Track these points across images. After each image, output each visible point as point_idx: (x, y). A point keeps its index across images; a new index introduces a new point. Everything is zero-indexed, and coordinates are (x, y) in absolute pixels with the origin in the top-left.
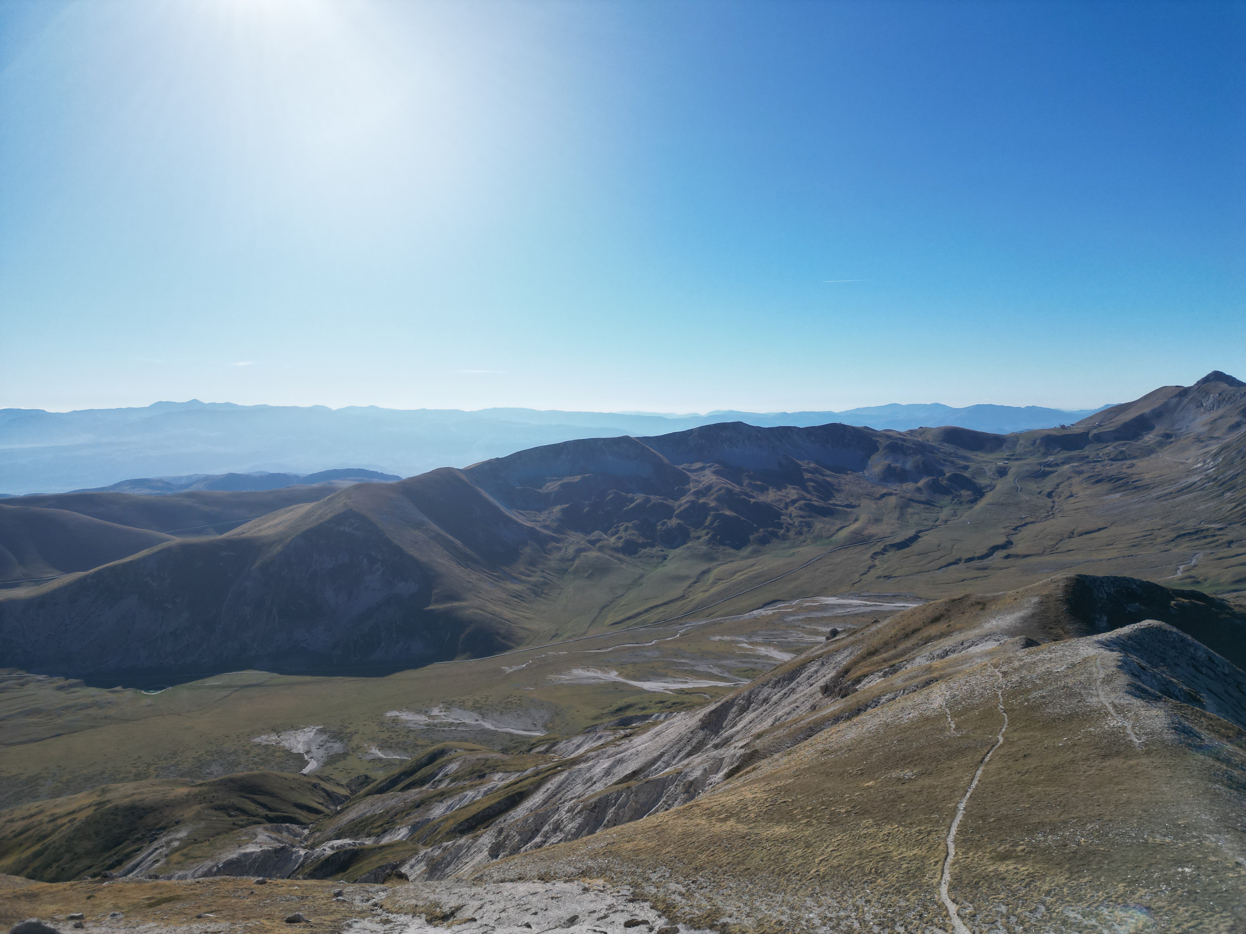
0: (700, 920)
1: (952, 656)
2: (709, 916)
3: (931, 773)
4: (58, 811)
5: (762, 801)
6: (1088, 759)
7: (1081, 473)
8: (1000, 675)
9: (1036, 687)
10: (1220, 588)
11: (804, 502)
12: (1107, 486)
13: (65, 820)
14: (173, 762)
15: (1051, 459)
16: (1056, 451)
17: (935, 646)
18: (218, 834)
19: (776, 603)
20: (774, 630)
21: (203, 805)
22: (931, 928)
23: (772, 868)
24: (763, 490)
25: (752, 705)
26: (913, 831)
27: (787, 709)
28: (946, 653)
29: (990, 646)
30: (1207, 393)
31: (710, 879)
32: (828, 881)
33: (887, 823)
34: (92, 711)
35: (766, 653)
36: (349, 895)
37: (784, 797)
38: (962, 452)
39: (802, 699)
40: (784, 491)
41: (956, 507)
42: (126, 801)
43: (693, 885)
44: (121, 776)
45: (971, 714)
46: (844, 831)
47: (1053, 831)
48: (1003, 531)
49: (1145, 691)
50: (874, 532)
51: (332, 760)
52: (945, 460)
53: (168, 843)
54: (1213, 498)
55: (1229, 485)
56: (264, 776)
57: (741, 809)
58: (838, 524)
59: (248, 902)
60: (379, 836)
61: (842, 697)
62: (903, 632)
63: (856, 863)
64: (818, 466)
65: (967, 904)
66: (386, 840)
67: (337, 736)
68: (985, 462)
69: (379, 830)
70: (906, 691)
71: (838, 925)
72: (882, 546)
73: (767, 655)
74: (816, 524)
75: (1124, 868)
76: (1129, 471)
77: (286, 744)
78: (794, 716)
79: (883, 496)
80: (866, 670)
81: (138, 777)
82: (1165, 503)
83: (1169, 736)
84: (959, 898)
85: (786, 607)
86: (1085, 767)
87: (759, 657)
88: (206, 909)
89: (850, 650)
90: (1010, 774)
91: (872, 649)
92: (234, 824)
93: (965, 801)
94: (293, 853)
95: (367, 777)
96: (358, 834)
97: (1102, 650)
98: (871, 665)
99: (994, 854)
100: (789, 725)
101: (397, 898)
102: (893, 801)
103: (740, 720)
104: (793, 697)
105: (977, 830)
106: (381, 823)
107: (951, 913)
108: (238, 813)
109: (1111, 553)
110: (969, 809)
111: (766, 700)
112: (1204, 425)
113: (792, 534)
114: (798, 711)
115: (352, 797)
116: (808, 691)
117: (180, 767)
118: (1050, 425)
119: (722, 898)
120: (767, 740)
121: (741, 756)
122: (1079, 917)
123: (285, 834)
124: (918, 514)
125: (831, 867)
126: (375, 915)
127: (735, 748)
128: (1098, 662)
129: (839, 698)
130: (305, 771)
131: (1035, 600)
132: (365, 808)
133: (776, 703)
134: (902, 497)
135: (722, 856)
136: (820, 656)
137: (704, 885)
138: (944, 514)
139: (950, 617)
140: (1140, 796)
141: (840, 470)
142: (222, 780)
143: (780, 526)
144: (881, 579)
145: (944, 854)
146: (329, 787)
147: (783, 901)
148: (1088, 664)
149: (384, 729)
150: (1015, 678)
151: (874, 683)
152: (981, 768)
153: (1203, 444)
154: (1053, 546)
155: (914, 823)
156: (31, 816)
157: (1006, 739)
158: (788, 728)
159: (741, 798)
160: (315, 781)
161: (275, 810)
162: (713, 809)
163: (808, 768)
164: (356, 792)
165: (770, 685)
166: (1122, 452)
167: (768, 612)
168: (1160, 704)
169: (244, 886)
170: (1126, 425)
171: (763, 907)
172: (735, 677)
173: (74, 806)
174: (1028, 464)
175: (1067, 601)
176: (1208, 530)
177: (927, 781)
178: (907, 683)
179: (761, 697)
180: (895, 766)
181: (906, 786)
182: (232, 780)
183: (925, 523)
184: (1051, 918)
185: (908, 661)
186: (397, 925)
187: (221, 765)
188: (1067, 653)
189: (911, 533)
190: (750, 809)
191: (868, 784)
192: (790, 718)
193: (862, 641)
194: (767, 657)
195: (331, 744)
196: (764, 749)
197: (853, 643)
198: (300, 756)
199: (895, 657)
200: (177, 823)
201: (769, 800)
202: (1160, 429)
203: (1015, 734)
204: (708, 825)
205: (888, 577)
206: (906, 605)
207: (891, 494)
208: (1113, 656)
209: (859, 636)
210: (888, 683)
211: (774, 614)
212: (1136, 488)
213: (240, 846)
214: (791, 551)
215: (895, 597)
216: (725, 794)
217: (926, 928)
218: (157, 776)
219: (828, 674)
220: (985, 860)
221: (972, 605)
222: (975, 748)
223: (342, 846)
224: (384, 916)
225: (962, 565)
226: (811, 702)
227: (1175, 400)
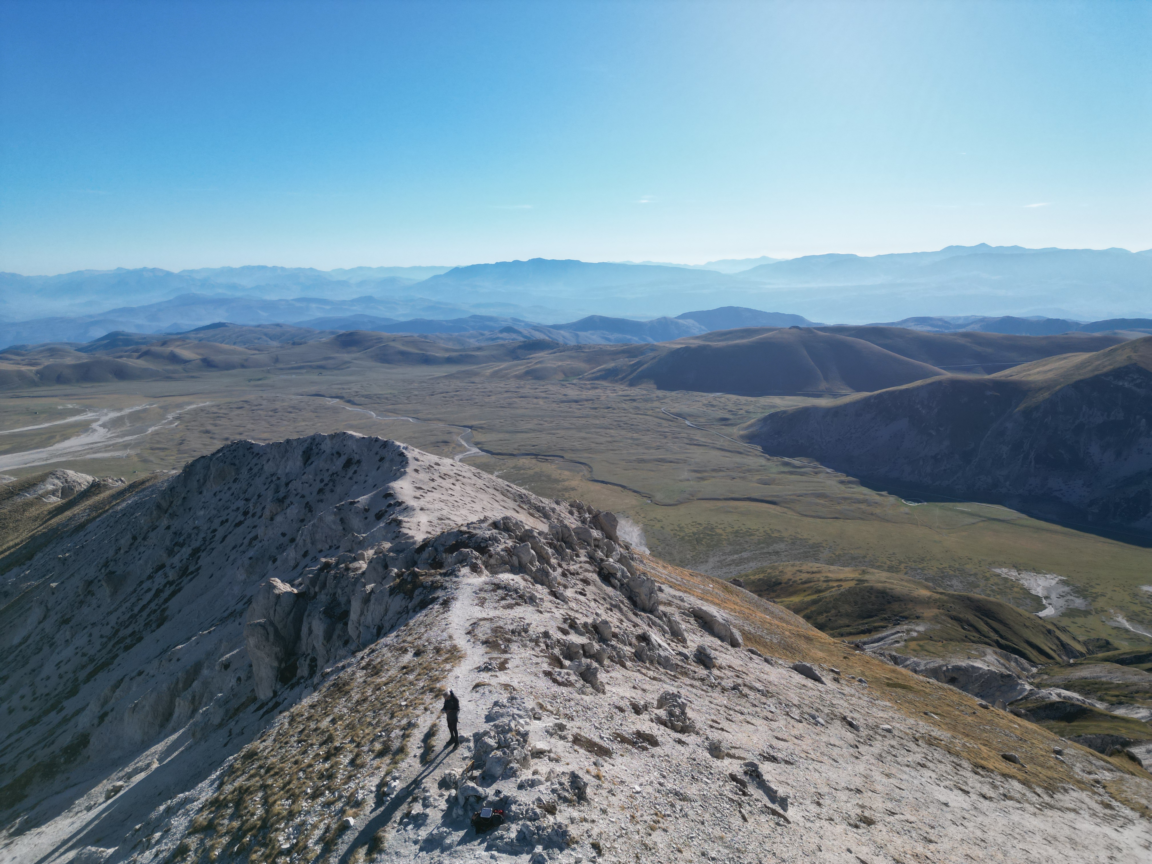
4: (831, 575)
13: (835, 584)
14: (920, 566)
18: (950, 640)
21: (941, 611)
34: (863, 506)
36: (1070, 759)
42: (880, 586)
44: (879, 564)
51: (1071, 613)
53: (908, 631)
56: (1000, 605)
59: (970, 719)
60: (1112, 704)
66: (1120, 712)
67: (1080, 592)
69: (1114, 699)
77: (1026, 584)
81: (891, 569)
88: (932, 709)
92: (966, 637)
94: (1018, 684)
95: (1108, 643)
96: (1089, 694)
101: (1124, 788)
106: (1117, 693)
108: (971, 629)
115: (1088, 656)
117: (926, 572)
123: (1013, 664)
126: (1095, 793)
130: (1042, 614)
132: (1101, 672)
142: (960, 596)
146: (1063, 637)
149: (1137, 601)
156: (813, 573)
160: (1050, 627)
161: (1006, 639)
164: (1093, 653)
169: (968, 703)
173: (842, 576)
182: (969, 599)
186: (1120, 816)
187: (961, 582)
195: (1072, 598)
198: (1037, 599)
200: (918, 618)
213: (969, 658)
218: (906, 573)
223: (1070, 698)
224: (1106, 798)
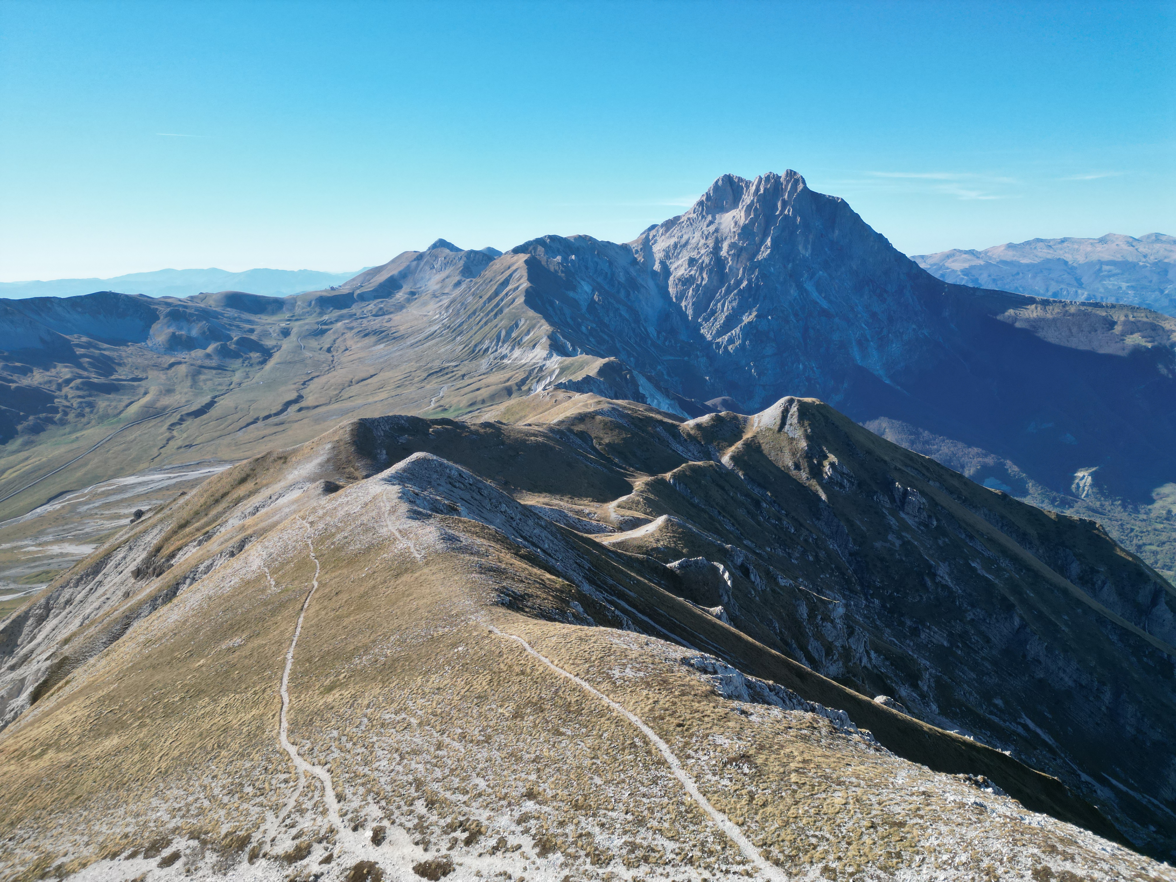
0: (28, 876)
1: (263, 511)
2: (37, 866)
3: (259, 633)
5: (84, 719)
6: (385, 582)
7: (351, 329)
8: (308, 525)
9: (339, 530)
10: (460, 412)
11: (80, 380)
12: (373, 339)
15: (326, 317)
16: (329, 311)
17: (245, 505)
19: (64, 495)
20: (66, 524)
22: (276, 776)
23: (108, 785)
24: (25, 372)
25: (52, 611)
26: (249, 694)
27: (96, 604)
28: (257, 509)
29: (296, 494)
30: (437, 257)
31: (32, 827)
32: (172, 774)
33: (224, 695)
35: (60, 551)
37: (109, 706)
38: (246, 316)
39: (112, 590)
40: (53, 372)
41: (247, 370)
43: (11, 843)
45: (287, 567)
46: (181, 719)
47: (366, 652)
48: (294, 387)
49: (419, 513)
50: (167, 403)
52: (230, 325)
54: (449, 342)
55: (458, 331)
57: (60, 735)
58: (126, 400)
61: (158, 576)
62: (212, 498)
63: (198, 745)
64: (91, 340)
65: (304, 741)
68: (269, 324)
70: (224, 554)
71: (188, 811)
72: (179, 417)
73: (61, 553)
74: (100, 403)
75: (420, 663)
76: (388, 325)
78: (106, 608)
79: (172, 365)
80: (178, 544)
82: (417, 349)
83: (440, 546)
84: (297, 740)
85: (77, 497)
86: (384, 589)
87: (52, 557)
89: (159, 527)
90: (327, 613)
91: (183, 522)
93: (292, 650)
97: (386, 486)
98: (184, 537)
99: (322, 689)
100: (100, 620)
102: (226, 672)
103: (40, 631)
104: (100, 591)
105: (306, 672)
107: (292, 756)
109: (382, 395)
110: (296, 657)
111: (69, 602)
112: (437, 283)
113: (71, 417)
114: (110, 602)
116: (118, 579)
118: (321, 287)
119: (51, 841)
120: (77, 643)
121: (47, 668)
122: (393, 716)
124: (211, 380)
125: (173, 759)
127: (39, 662)
128: (384, 497)
129: (154, 578)
131: (329, 446)
133: (81, 601)
134: (192, 365)
135: (44, 795)
136: (126, 542)
137: (26, 836)
138: (237, 377)
139: (255, 475)
140: (425, 601)
141: (119, 342)
143: (55, 410)
144: (182, 450)
145: (280, 705)
147: (126, 813)
148: (377, 501)
150: (321, 526)
151: (189, 554)
152: (302, 615)
153: (438, 299)
154: (337, 395)
155: (249, 686)
157: (320, 582)
158: (100, 623)
159: (57, 724)
162: (23, 748)
163: (132, 666)
165: (72, 585)
166: (381, 309)
167: (56, 506)
168: (432, 521)
170: (382, 286)
171: (104, 828)
172: (24, 586)
174: (307, 324)
175: (354, 443)
176: (448, 368)
177: (256, 642)
178: (223, 546)
179: (62, 600)
180: (224, 637)
181: (237, 653)
183: (220, 388)
184: (372, 726)
185: (220, 525)
188: (360, 494)
189: (207, 399)
190: (70, 732)
191: (199, 664)
192: (101, 612)
193: (171, 516)
194: (62, 555)
196: (75, 653)
197: (161, 521)
199: (208, 524)
201: (93, 715)
202: (406, 288)
203: (327, 576)
204: (19, 769)
205: (190, 446)
206: (211, 470)
207: (180, 363)
208: (395, 489)
209: (167, 511)
210: (205, 551)
211: (63, 507)
212: (394, 338)
214: (74, 436)
215: (199, 464)
216: (36, 725)
217: (272, 778)
219: (139, 557)
220: (315, 697)
221: (275, 460)
222: (295, 598)
225: (260, 424)
226: (123, 589)
227: (415, 263)
